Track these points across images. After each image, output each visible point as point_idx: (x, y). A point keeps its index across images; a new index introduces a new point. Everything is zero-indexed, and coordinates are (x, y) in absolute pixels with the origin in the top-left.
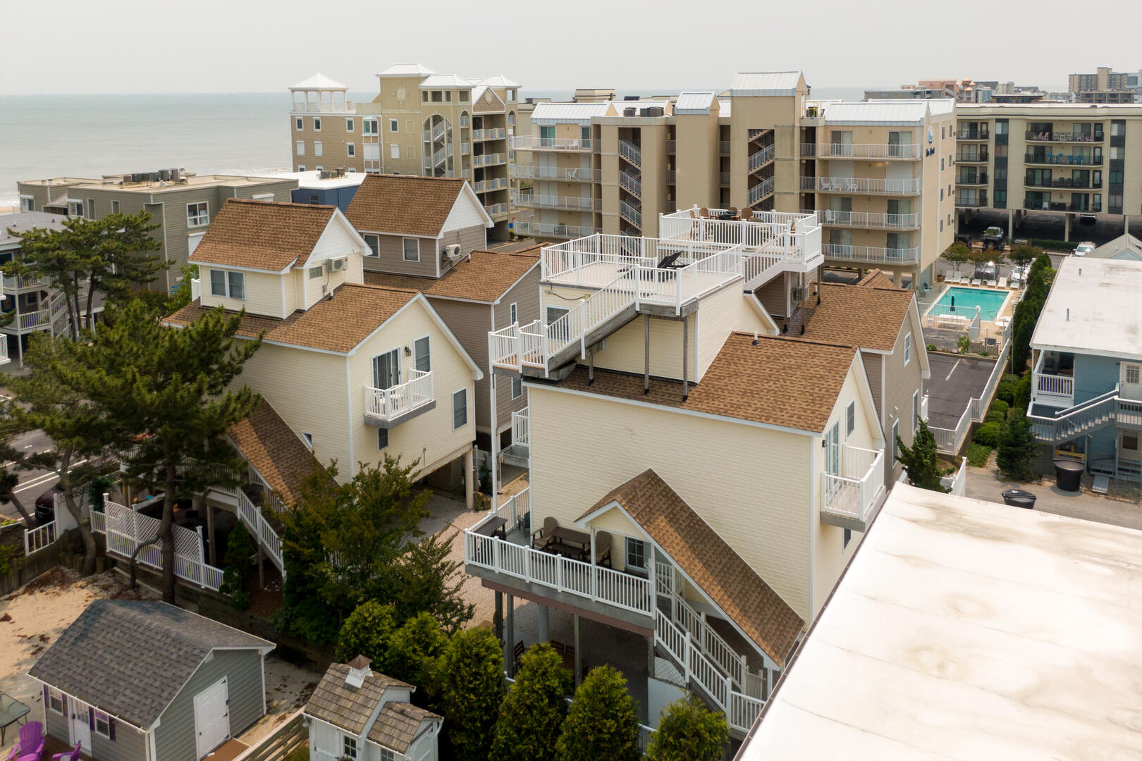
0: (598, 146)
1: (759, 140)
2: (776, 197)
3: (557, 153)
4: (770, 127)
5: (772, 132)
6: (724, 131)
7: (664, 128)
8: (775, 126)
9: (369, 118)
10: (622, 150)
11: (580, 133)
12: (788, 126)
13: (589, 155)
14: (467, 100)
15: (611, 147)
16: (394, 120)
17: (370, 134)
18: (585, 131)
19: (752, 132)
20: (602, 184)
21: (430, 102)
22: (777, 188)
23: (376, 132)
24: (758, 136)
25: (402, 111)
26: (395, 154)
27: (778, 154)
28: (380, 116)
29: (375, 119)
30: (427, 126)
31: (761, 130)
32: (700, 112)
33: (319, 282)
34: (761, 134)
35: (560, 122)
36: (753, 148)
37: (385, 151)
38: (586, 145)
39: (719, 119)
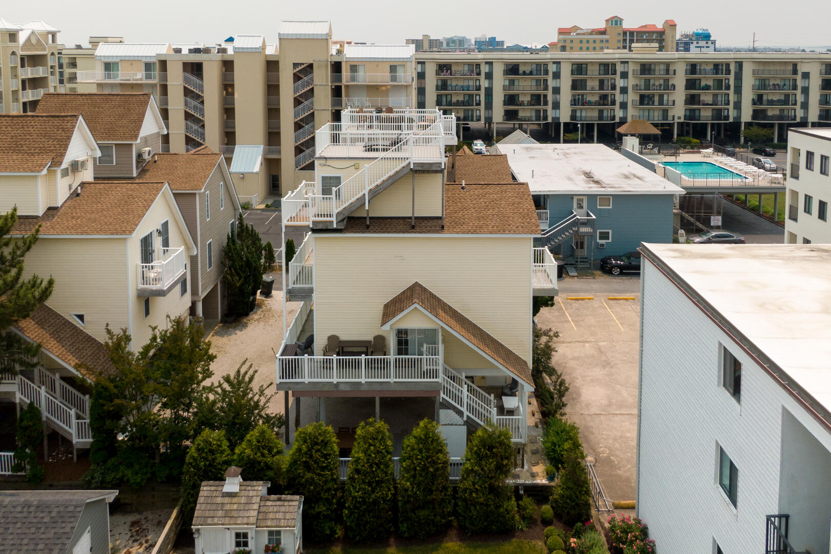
0: (164, 78)
1: (300, 71)
2: (315, 113)
3: (121, 84)
4: (311, 62)
5: (311, 66)
6: (272, 66)
7: (220, 63)
8: (314, 61)
10: (186, 80)
11: (142, 68)
12: (324, 61)
13: (153, 86)
14: (14, 41)
15: (176, 79)
18: (148, 66)
19: (295, 65)
20: (169, 108)
22: (316, 107)
24: (300, 68)
27: (316, 81)
31: (303, 64)
33: (67, 180)
34: (303, 66)
35: (123, 58)
36: (297, 78)
38: (148, 77)
39: (266, 56)
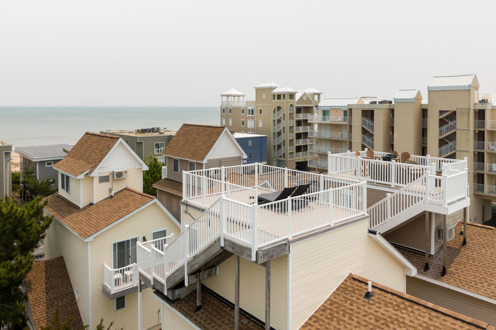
0: (351, 121)
1: (447, 117)
2: (457, 153)
3: (331, 124)
4: (453, 109)
5: (454, 113)
6: (424, 112)
7: (388, 110)
8: (457, 109)
9: (250, 108)
10: (364, 123)
11: (343, 114)
12: (466, 109)
13: (346, 125)
14: (293, 99)
15: (357, 121)
16: (261, 109)
17: (251, 115)
18: (345, 112)
19: (441, 112)
20: (352, 141)
21: (276, 100)
23: (253, 114)
24: (445, 115)
25: (264, 104)
26: (261, 125)
27: (458, 126)
28: (255, 107)
29: (253, 108)
30: (274, 112)
31: (448, 111)
32: (409, 101)
33: (106, 186)
34: (447, 113)
35: (332, 108)
36: (442, 122)
37: (256, 124)
38: (345, 120)
39: (422, 105)
